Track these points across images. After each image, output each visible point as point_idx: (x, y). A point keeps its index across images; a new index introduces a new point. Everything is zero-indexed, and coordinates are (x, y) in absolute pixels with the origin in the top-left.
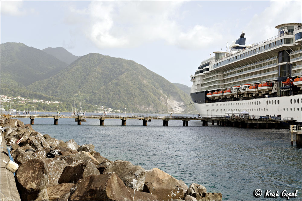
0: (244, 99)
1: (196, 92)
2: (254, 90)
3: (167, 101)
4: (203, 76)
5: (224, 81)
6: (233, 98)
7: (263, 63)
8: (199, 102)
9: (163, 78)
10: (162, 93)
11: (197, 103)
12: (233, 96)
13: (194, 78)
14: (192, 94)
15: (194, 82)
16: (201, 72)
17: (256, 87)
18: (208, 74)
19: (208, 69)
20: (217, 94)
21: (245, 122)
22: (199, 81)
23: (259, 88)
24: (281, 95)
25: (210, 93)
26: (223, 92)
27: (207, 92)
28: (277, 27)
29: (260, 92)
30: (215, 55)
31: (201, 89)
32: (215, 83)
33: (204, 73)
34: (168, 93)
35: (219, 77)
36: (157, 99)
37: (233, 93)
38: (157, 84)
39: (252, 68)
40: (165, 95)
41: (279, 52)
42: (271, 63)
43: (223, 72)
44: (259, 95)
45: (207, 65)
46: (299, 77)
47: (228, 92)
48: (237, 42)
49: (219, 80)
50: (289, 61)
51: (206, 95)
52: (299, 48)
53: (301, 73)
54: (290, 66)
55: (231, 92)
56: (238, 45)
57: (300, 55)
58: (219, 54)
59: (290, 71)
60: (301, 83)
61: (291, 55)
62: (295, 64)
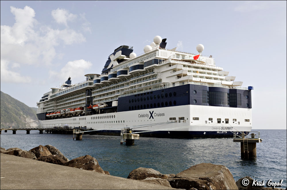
0: (69, 117)
1: (40, 113)
2: (73, 112)
3: (26, 119)
4: (45, 103)
5: (57, 106)
6: (61, 117)
7: (79, 96)
9: (23, 103)
10: (22, 114)
11: (41, 120)
12: (62, 115)
13: (38, 104)
14: (37, 115)
15: (39, 107)
16: (43, 100)
17: (74, 110)
18: (48, 102)
19: (47, 99)
20: (52, 114)
22: (42, 106)
23: (76, 111)
24: (87, 115)
25: (48, 113)
26: (56, 113)
27: (47, 113)
28: (85, 76)
29: (76, 113)
30: (52, 89)
31: (43, 111)
32: (52, 107)
33: (45, 101)
34: (27, 114)
35: (54, 104)
36: (18, 118)
37: (62, 113)
38: (19, 108)
39: (73, 99)
40: (24, 115)
41: (86, 90)
42: (82, 96)
43: (57, 101)
44: (76, 115)
45: (47, 96)
46: (96, 105)
47: (59, 113)
48: (66, 83)
49: (54, 106)
50: (91, 95)
51: (46, 115)
52: (96, 88)
53: (97, 102)
54: (92, 98)
55: (60, 113)
56: (67, 84)
57: (97, 92)
58: (54, 89)
59: (92, 101)
60: (97, 108)
61: (92, 92)
62: (94, 97)
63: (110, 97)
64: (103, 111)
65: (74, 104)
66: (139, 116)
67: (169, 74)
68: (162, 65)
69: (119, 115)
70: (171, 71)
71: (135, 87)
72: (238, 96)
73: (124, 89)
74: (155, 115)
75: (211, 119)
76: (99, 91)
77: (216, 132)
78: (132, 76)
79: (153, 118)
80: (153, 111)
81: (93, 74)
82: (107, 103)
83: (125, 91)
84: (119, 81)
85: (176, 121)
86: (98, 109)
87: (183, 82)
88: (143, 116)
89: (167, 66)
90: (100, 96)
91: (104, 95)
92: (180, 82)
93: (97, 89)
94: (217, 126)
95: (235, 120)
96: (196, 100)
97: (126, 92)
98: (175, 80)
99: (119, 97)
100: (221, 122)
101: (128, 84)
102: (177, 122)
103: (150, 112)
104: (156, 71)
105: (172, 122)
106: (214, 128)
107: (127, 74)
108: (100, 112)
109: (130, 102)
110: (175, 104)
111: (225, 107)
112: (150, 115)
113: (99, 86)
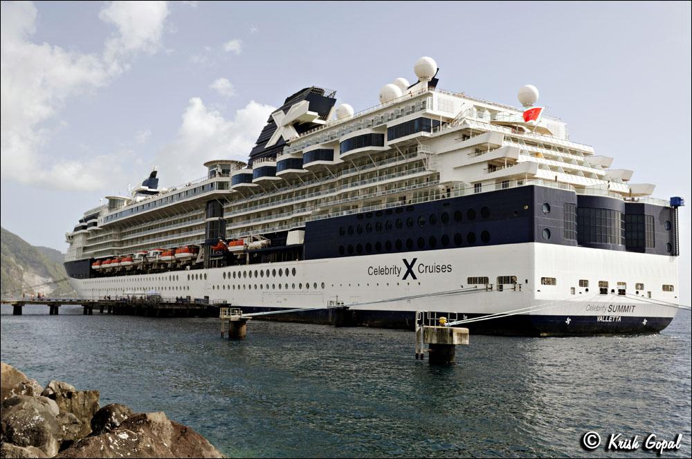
0: (153, 272)
1: (75, 259)
2: (169, 258)
3: (22, 275)
4: (87, 235)
5: (122, 243)
6: (135, 271)
7: (184, 216)
8: (79, 277)
10: (14, 261)
11: (75, 278)
12: (135, 267)
13: (71, 238)
14: (66, 264)
15: (71, 244)
16: (85, 227)
17: (173, 254)
18: (96, 232)
19: (95, 224)
20: (110, 263)
21: (154, 307)
22: (80, 242)
23: (178, 255)
24: (210, 267)
25: (98, 262)
26: (119, 261)
27: (93, 261)
28: (206, 165)
29: (178, 261)
30: (108, 201)
31: (83, 256)
32: (107, 246)
33: (88, 229)
34: (26, 262)
35: (113, 236)
36: (4, 272)
37: (136, 262)
38: (5, 247)
40: (19, 266)
41: (209, 202)
42: (195, 218)
43: (121, 229)
44: (176, 266)
45: (95, 216)
46: (236, 240)
47: (128, 260)
48: (144, 184)
49: (114, 242)
50: (222, 216)
51: (91, 265)
52: (237, 197)
53: (239, 234)
54: (223, 223)
55: (132, 261)
56: (146, 188)
57: (240, 207)
58: (114, 200)
59: (223, 231)
60: (241, 248)
61: (225, 206)
62: (230, 220)
63: (277, 222)
64: (257, 257)
65: (169, 238)
66: (372, 271)
67: (465, 158)
68: (441, 136)
69: (308, 269)
70: (470, 151)
71: (354, 193)
72: (648, 223)
73: (320, 200)
74: (422, 268)
75: (583, 283)
76: (245, 206)
77: (596, 317)
78: (346, 165)
79: (414, 277)
80: (415, 260)
81: (226, 161)
82: (267, 236)
83: (323, 204)
84: (308, 178)
85: (489, 286)
86: (244, 251)
87: (505, 181)
88: (382, 271)
89: (457, 137)
90: (248, 217)
91: (258, 215)
92: (498, 180)
93: (240, 198)
94: (599, 301)
95: (639, 287)
96: (548, 231)
97: (327, 208)
98: (481, 174)
99: (307, 220)
100: (609, 291)
101: (332, 186)
102: (491, 288)
103: (405, 261)
104: (422, 150)
105: (476, 290)
106: (592, 308)
107: (332, 160)
108: (248, 259)
109: (342, 233)
110: (486, 240)
111: (617, 250)
112: (405, 269)
113: (244, 193)
